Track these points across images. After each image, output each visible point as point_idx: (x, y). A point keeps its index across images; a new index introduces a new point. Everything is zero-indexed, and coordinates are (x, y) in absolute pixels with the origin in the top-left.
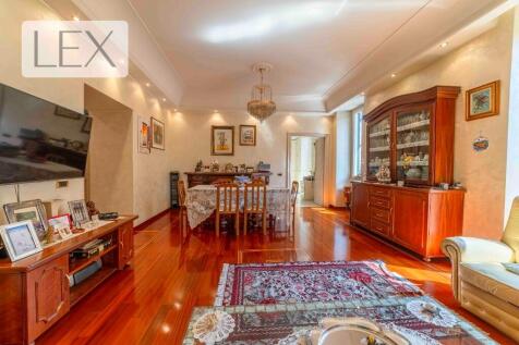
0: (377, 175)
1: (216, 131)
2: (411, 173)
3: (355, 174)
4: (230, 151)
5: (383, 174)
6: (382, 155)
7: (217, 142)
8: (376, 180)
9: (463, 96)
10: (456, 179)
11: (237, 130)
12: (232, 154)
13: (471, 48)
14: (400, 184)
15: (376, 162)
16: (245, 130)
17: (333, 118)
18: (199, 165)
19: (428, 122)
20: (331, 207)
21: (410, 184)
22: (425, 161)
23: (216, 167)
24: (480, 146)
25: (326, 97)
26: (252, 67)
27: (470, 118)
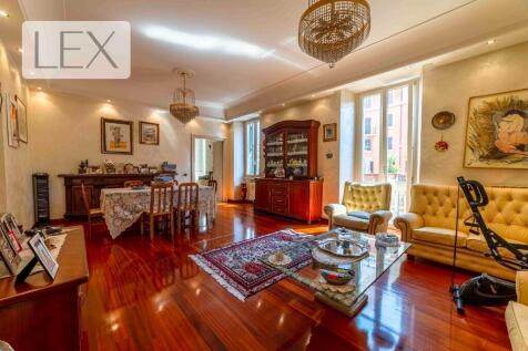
0: (276, 172)
1: (108, 125)
2: (296, 171)
3: (248, 173)
4: (128, 150)
5: (279, 172)
6: (276, 159)
7: (110, 138)
8: (274, 176)
9: (321, 128)
10: (319, 174)
11: (136, 127)
12: (131, 153)
13: (324, 101)
14: (291, 178)
15: (272, 164)
16: (146, 127)
17: (229, 126)
18: (83, 165)
19: (306, 140)
20: (230, 201)
21: (296, 178)
22: (305, 164)
23: (110, 167)
24: (329, 156)
25: (227, 107)
26: (175, 69)
27: (325, 141)
